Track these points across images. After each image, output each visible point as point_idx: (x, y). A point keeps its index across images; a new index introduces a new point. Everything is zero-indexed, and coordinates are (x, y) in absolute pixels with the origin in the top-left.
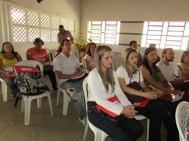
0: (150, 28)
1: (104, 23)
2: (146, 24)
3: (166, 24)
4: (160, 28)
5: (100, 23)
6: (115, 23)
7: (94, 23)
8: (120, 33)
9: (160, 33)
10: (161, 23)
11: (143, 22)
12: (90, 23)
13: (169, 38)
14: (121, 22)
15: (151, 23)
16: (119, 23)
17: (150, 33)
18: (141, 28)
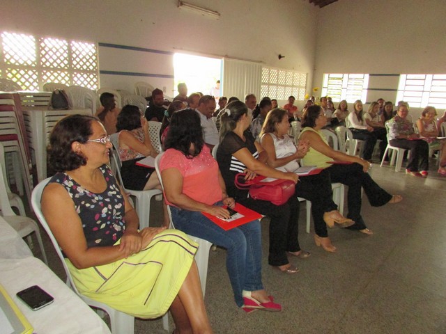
0: (408, 82)
1: (346, 76)
2: (403, 77)
3: (429, 76)
4: (422, 82)
5: (340, 75)
6: (361, 76)
7: (332, 75)
8: (368, 89)
9: (421, 88)
10: (422, 76)
11: (399, 75)
12: (326, 76)
13: (433, 95)
14: (370, 75)
15: (410, 76)
16: (367, 76)
17: (408, 88)
18: (397, 83)
